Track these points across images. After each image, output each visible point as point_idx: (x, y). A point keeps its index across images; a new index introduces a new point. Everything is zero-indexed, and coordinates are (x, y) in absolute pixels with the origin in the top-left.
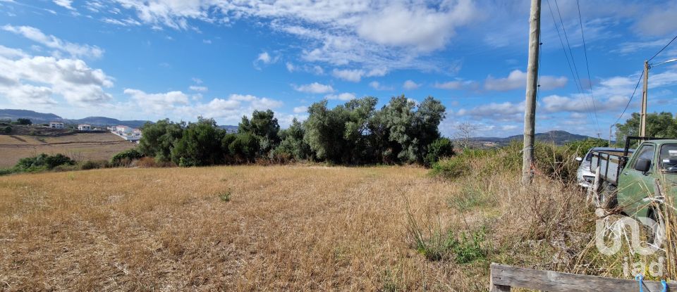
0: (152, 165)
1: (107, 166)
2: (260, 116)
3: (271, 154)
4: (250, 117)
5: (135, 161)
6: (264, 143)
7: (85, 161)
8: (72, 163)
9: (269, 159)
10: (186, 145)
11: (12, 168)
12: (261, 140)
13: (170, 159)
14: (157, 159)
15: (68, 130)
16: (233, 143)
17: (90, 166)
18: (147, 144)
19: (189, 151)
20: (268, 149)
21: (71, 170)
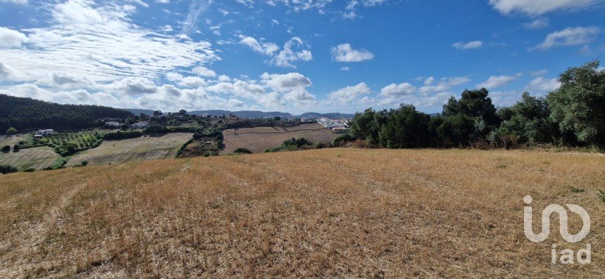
0: (362, 146)
1: (331, 147)
2: (470, 96)
3: (492, 136)
4: (458, 98)
5: (349, 143)
6: (480, 124)
7: (317, 143)
8: (309, 144)
9: (489, 142)
10: (393, 129)
11: (280, 146)
12: (476, 121)
13: (378, 142)
14: (367, 141)
15: (295, 123)
16: (442, 126)
17: (321, 146)
18: (359, 129)
19: (398, 134)
20: (487, 131)
21: (309, 149)
